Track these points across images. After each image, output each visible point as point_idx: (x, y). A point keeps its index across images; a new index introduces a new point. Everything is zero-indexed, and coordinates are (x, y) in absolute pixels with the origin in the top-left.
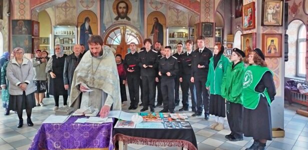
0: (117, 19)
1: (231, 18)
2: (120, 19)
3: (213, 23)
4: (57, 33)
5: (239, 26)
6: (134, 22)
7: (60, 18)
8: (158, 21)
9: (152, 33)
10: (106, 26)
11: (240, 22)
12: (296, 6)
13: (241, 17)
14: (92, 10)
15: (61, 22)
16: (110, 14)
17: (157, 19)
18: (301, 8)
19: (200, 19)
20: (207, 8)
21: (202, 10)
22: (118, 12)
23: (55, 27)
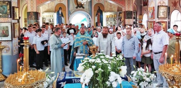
0: (77, 8)
1: (141, 6)
2: (78, 8)
3: (132, 11)
4: (44, 16)
5: (146, 11)
6: (86, 9)
7: (46, 8)
8: (100, 8)
9: (97, 15)
10: (71, 12)
11: (146, 9)
12: (176, 3)
13: (147, 6)
14: (63, 3)
15: (46, 10)
16: (73, 5)
17: (99, 7)
18: (178, 4)
19: (125, 10)
20: (129, 3)
21: (126, 5)
22: (77, 4)
23: (43, 13)
